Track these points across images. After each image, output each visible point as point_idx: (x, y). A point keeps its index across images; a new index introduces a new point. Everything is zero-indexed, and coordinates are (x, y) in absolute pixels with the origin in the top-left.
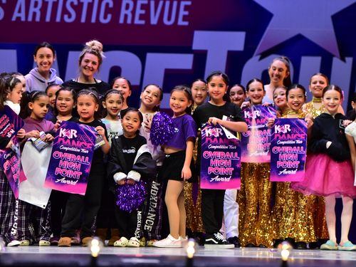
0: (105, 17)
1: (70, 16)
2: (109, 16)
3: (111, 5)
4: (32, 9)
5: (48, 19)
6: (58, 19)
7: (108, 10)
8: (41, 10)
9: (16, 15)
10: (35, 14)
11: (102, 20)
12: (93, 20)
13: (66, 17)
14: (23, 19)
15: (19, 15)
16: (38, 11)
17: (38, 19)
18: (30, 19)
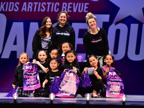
0: (56, 9)
1: (43, 9)
2: (58, 9)
3: (59, 5)
4: (29, 7)
5: (35, 10)
6: (39, 10)
7: (57, 7)
8: (32, 7)
9: (23, 9)
10: (30, 9)
11: (55, 11)
12: (52, 11)
13: (42, 10)
14: (26, 11)
15: (24, 9)
16: (31, 7)
17: (31, 10)
18: (28, 10)
